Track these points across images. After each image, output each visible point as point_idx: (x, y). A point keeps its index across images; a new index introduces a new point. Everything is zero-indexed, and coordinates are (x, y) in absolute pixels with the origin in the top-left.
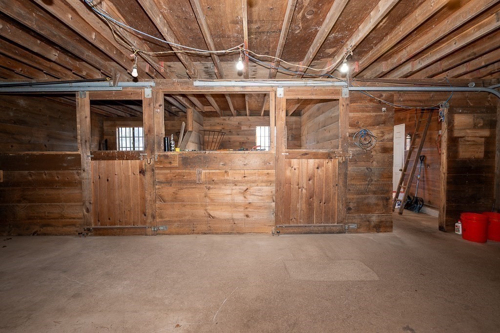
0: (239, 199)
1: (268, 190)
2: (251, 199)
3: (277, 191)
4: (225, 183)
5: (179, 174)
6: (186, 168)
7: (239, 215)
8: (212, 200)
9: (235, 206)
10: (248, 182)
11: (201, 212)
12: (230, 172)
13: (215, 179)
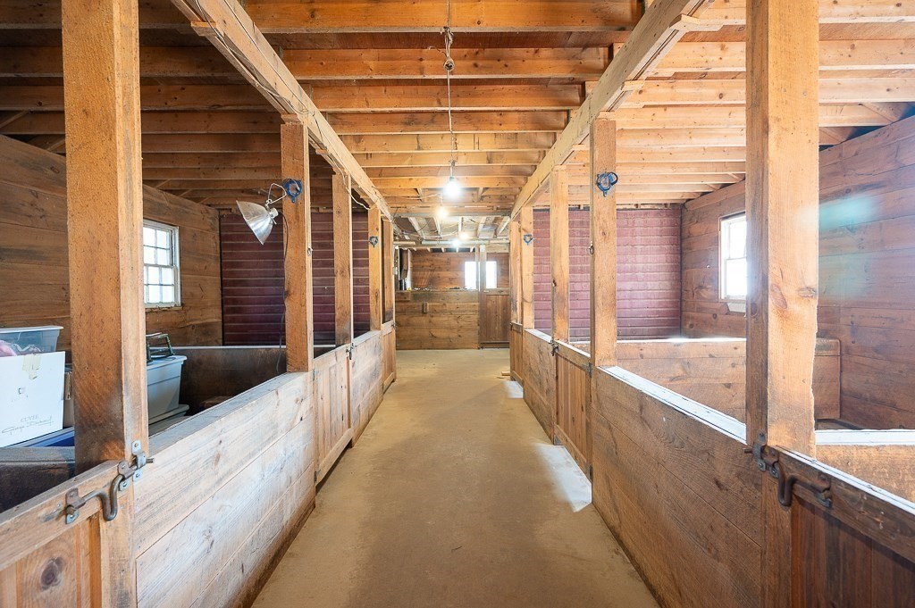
0: (454, 323)
1: (475, 317)
2: (462, 323)
3: (481, 318)
4: (443, 312)
5: (411, 306)
6: (416, 301)
7: (454, 335)
8: (435, 325)
9: (451, 328)
10: (459, 311)
11: (426, 333)
12: (447, 304)
13: (437, 309)
